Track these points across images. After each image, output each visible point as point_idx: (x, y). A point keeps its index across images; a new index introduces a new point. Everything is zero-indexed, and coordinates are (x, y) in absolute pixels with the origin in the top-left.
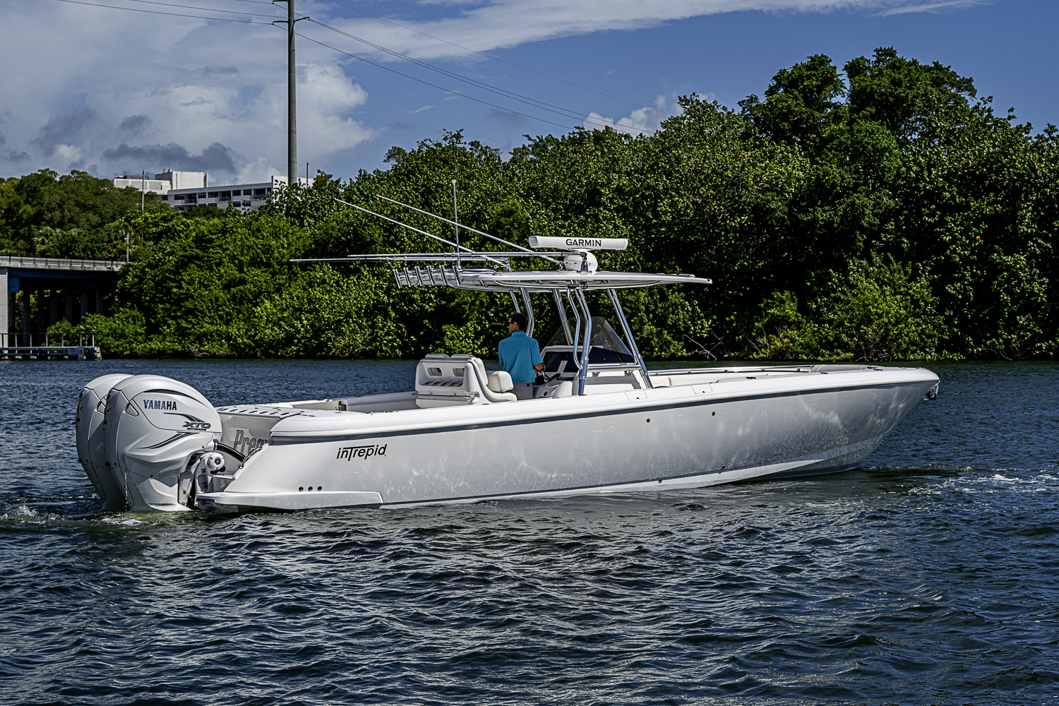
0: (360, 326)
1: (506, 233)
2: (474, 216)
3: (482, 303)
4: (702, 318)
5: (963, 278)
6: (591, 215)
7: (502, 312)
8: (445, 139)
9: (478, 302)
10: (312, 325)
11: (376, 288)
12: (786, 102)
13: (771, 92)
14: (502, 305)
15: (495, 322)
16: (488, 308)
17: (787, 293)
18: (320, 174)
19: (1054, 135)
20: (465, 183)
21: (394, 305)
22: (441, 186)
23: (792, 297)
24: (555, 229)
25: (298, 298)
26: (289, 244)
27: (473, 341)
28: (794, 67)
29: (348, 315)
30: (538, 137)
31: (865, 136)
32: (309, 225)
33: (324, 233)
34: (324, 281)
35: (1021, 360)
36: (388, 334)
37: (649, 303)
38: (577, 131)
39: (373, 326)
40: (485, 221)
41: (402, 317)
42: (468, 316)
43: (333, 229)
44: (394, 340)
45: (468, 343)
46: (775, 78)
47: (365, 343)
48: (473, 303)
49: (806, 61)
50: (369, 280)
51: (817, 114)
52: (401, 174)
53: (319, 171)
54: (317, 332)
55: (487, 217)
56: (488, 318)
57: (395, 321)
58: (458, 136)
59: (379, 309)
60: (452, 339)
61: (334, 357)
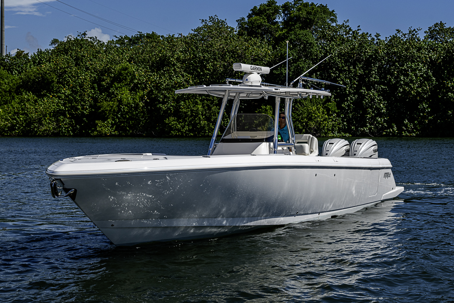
0: (50, 120)
1: (124, 78)
2: (105, 70)
3: (114, 110)
4: (227, 117)
5: (347, 101)
6: (166, 70)
7: (125, 114)
8: (78, 36)
9: (112, 110)
10: (25, 121)
11: (57, 103)
12: (260, 20)
13: (250, 16)
14: (124, 111)
15: (121, 119)
16: (118, 113)
17: (268, 106)
18: (18, 51)
19: (379, 38)
20: (96, 55)
21: (68, 110)
22: (85, 56)
23: (271, 108)
24: (147, 77)
25: (16, 107)
26: (8, 83)
27: (110, 128)
28: (261, 5)
29: (45, 116)
30: (120, 36)
31: (302, 36)
32: (16, 74)
33: (27, 77)
34: (28, 100)
35: (377, 137)
36: (66, 124)
37: (203, 111)
38: (139, 33)
39: (58, 121)
40: (111, 73)
41: (72, 116)
42: (108, 116)
43: (31, 75)
44: (68, 128)
45: (109, 129)
46: (252, 10)
47: (54, 129)
48: (110, 110)
49: (266, 3)
50: (54, 99)
51: (272, 26)
52: (62, 51)
53: (18, 49)
54: (29, 124)
55: (113, 71)
56: (118, 117)
57: (69, 118)
58: (85, 34)
59: (60, 113)
60: (101, 127)
61: (39, 136)
